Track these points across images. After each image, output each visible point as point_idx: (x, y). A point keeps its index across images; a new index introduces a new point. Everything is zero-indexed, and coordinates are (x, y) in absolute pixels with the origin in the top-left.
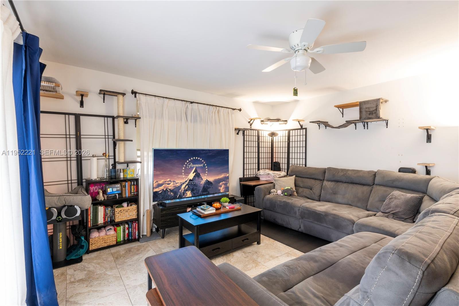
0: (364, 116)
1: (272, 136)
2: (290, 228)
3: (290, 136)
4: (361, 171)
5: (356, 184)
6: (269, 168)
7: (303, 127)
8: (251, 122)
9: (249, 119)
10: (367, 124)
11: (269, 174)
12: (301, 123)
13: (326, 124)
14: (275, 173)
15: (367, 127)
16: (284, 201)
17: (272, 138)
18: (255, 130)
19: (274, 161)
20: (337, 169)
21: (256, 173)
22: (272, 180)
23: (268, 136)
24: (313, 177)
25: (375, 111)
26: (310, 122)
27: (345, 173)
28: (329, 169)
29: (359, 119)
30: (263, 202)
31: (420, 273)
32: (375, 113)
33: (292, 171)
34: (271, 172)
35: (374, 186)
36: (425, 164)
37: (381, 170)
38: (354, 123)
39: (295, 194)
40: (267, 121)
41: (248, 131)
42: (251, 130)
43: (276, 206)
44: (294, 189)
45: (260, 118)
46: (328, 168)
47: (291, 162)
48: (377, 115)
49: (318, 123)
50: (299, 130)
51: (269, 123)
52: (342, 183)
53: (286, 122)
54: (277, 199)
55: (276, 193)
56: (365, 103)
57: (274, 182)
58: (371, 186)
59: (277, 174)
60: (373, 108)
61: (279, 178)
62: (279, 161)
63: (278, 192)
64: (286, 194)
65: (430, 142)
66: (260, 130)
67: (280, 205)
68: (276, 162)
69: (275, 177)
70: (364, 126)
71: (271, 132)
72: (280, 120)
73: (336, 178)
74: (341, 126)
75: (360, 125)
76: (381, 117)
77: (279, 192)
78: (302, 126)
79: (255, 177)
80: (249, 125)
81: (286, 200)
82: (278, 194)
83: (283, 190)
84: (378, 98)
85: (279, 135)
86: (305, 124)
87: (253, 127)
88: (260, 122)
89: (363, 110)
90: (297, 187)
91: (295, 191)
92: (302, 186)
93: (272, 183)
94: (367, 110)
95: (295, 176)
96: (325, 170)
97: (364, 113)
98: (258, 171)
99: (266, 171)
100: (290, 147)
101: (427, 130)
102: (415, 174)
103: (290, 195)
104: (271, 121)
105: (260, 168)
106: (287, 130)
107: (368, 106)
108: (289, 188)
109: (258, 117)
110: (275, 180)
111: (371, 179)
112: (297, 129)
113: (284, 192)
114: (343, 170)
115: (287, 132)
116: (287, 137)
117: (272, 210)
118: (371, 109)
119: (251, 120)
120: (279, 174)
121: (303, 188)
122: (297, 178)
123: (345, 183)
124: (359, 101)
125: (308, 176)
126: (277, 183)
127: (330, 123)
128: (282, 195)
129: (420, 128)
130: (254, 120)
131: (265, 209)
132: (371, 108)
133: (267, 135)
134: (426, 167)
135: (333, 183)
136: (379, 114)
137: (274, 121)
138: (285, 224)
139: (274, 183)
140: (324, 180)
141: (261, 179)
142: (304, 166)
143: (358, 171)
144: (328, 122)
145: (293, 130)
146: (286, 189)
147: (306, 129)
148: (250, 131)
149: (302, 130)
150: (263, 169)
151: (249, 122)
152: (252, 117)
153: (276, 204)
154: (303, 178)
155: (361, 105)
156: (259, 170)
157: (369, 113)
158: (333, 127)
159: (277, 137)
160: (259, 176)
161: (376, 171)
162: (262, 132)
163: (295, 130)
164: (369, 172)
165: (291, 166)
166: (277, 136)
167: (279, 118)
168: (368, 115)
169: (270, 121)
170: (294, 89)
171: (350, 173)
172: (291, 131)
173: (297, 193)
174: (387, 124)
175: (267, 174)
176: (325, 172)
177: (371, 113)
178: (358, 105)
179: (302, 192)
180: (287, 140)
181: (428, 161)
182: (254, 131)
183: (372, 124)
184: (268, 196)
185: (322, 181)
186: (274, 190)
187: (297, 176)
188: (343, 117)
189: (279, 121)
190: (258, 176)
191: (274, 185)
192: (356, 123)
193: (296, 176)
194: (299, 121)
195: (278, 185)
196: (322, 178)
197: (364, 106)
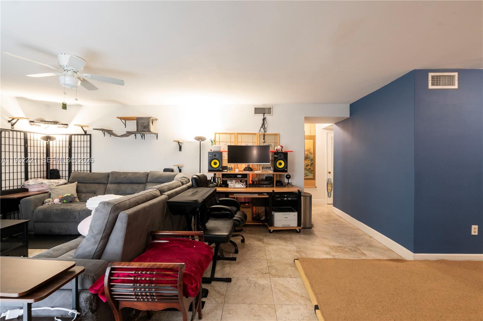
0: (140, 129)
1: (47, 141)
2: (69, 234)
3: (72, 141)
4: (139, 173)
5: (134, 183)
6: (44, 177)
7: (87, 133)
8: (13, 121)
9: (10, 118)
10: (144, 136)
11: (43, 183)
12: (85, 129)
13: (110, 132)
14: (50, 182)
15: (144, 138)
16: (61, 209)
17: (47, 143)
18: (20, 132)
19: (51, 168)
20: (120, 172)
21: (22, 184)
22: (47, 190)
23: (41, 140)
24: (97, 181)
25: (147, 126)
26: (94, 129)
27: (126, 175)
28: (113, 173)
29: (136, 131)
30: (33, 215)
31: (110, 208)
32: (148, 128)
33: (73, 178)
34: (46, 181)
35: (147, 184)
36: (177, 165)
37: (152, 171)
38: (134, 134)
39: (77, 200)
40: (39, 123)
41: (7, 133)
42: (13, 131)
43: (52, 215)
44: (76, 195)
45: (28, 118)
46: (111, 172)
47: (73, 169)
48: (149, 129)
49: (102, 131)
50: (83, 136)
51: (43, 125)
52: (123, 184)
53: (67, 126)
54: (53, 208)
55: (53, 203)
56: (140, 119)
57: (50, 191)
58: (145, 184)
59: (54, 182)
60: (146, 123)
61: (56, 186)
62: (58, 168)
63: (54, 201)
64: (65, 201)
65: (181, 151)
66: (29, 132)
67: (57, 214)
68: (53, 170)
69: (51, 185)
70: (142, 137)
71: (45, 135)
72: (59, 123)
73: (119, 181)
74: (123, 135)
75: (139, 136)
76: (151, 131)
77: (57, 201)
78: (85, 132)
79: (21, 188)
80: (9, 124)
81: (64, 207)
82: (54, 203)
83: (62, 198)
84: (150, 116)
85: (57, 140)
86: (89, 130)
87: (16, 127)
88: (28, 122)
89: (139, 125)
90: (80, 193)
91: (76, 197)
92: (85, 192)
93: (47, 192)
94: (142, 124)
95: (76, 182)
96: (109, 174)
97: (140, 126)
98: (26, 181)
99: (38, 181)
100: (71, 153)
101: (179, 143)
102: (173, 173)
103: (71, 202)
104: (46, 123)
105: (29, 177)
106: (68, 134)
107: (143, 121)
108: (69, 195)
109: (25, 117)
110: (51, 189)
111: (145, 178)
112: (81, 135)
113: (62, 200)
114: (124, 173)
115: (68, 137)
116: (68, 143)
117: (47, 221)
118: (145, 125)
119: (13, 119)
120: (58, 182)
121: (86, 194)
122: (80, 184)
123: (126, 183)
124: (137, 117)
125: (92, 181)
126: (53, 192)
127: (114, 132)
128: (60, 203)
129: (174, 141)
130: (18, 119)
131: (37, 222)
132: (145, 123)
133: (39, 139)
134: (178, 167)
135: (116, 185)
136: (150, 129)
137: (50, 123)
138: (63, 232)
139: (50, 193)
140: (108, 183)
141: (30, 190)
142: (88, 172)
143: (136, 173)
144: (112, 131)
145: (75, 135)
146: (64, 197)
147: (90, 135)
148: (11, 132)
149: (86, 136)
150: (34, 178)
151: (9, 121)
152: (15, 116)
153: (52, 213)
154: (87, 183)
155: (138, 119)
156: (27, 179)
157: (143, 127)
158: (116, 136)
159: (54, 142)
160: (28, 187)
161: (149, 172)
162: (32, 134)
163: (78, 135)
164: (144, 173)
165: (73, 172)
166: (55, 140)
167: (56, 121)
168: (143, 129)
169: (44, 122)
170: (63, 103)
171: (129, 175)
172: (73, 137)
173: (79, 199)
174: (157, 137)
175: (40, 183)
176: (109, 176)
177: (145, 127)
178: (135, 119)
179: (85, 197)
180: (67, 145)
181: (179, 163)
182: (18, 133)
183: (147, 136)
184: (41, 207)
185: (106, 185)
186: (49, 199)
187: (80, 182)
188: (125, 127)
189: (56, 124)
190: (25, 187)
191: (50, 195)
192: (136, 134)
193: (78, 183)
194: (82, 127)
195: (55, 194)
196: (106, 182)
197: (140, 121)
